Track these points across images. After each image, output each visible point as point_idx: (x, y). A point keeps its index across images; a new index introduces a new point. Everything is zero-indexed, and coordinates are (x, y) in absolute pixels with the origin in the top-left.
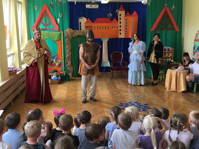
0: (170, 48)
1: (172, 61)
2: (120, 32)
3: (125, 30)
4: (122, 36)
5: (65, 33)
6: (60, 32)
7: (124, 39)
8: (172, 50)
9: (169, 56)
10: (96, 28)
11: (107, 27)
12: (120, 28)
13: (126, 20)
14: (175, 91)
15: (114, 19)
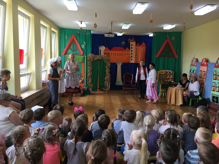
0: (171, 71)
1: (173, 81)
2: (131, 58)
3: (135, 57)
4: (133, 61)
5: (88, 57)
6: (84, 56)
7: (135, 64)
8: (173, 73)
9: (170, 78)
10: (113, 54)
11: (121, 54)
12: (132, 55)
13: (137, 49)
14: (175, 104)
15: (127, 48)
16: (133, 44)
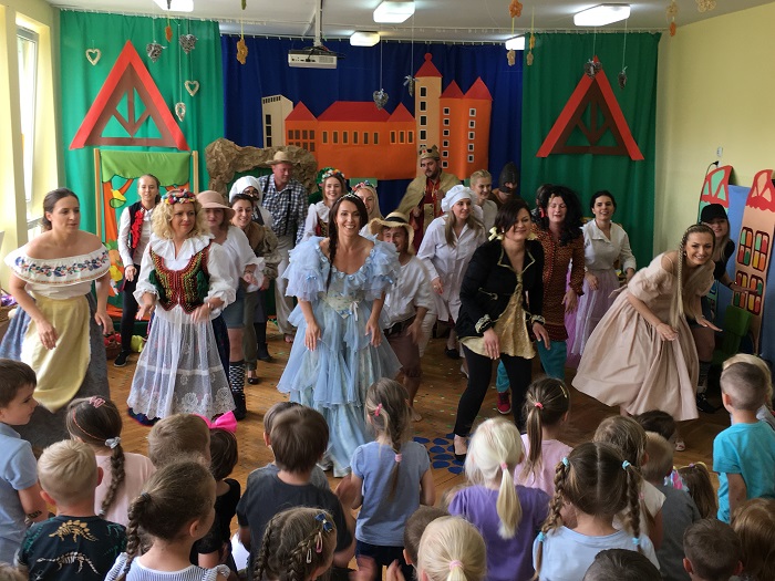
5: (207, 158)
11: (371, 138)
12: (423, 142)
13: (447, 111)
15: (401, 105)
16: (428, 85)
